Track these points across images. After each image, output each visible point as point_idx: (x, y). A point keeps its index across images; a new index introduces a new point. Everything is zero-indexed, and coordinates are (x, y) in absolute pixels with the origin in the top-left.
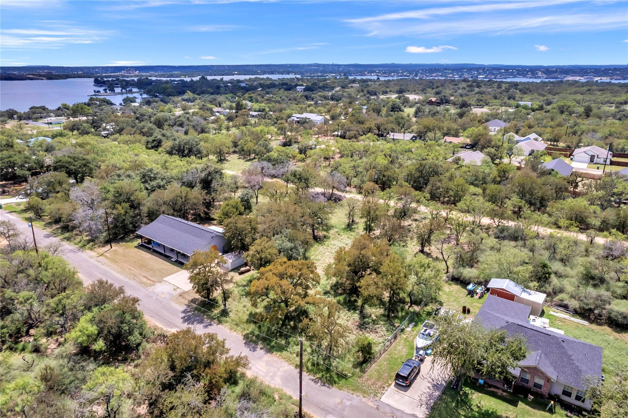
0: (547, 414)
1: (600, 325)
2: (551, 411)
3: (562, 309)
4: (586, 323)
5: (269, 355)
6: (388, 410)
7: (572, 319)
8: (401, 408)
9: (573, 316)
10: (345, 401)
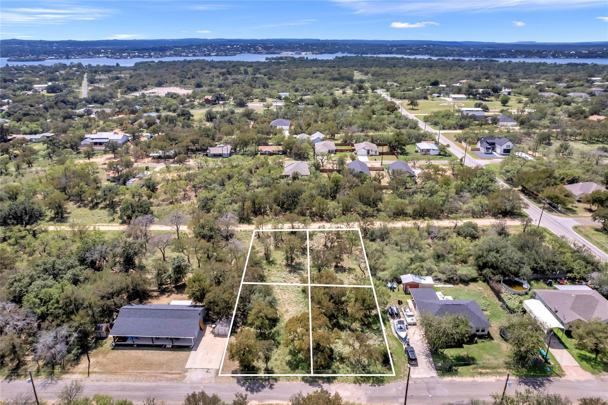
0: (475, 345)
1: (457, 284)
2: (476, 343)
3: (438, 281)
4: (451, 286)
5: (332, 385)
6: (420, 381)
7: (446, 286)
8: (424, 376)
9: (445, 284)
10: (398, 388)
